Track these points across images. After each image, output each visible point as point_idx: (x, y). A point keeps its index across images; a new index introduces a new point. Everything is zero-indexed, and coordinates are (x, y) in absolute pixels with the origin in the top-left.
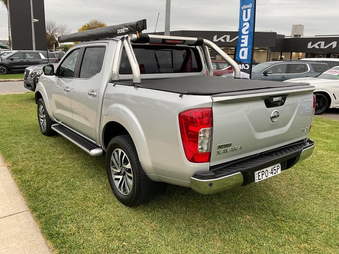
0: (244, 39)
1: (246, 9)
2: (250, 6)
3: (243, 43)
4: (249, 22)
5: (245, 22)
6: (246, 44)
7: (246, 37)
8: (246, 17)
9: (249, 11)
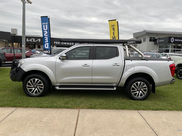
0: (46, 39)
1: (45, 25)
2: (47, 23)
3: (46, 41)
4: (47, 31)
5: (45, 31)
6: (47, 41)
7: (47, 38)
8: (45, 28)
9: (46, 26)
